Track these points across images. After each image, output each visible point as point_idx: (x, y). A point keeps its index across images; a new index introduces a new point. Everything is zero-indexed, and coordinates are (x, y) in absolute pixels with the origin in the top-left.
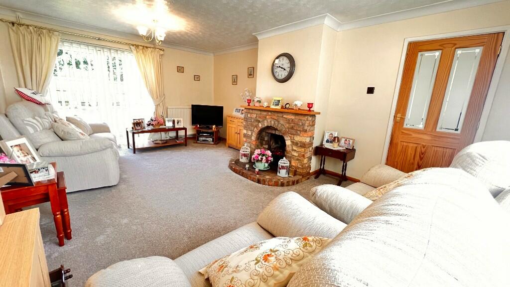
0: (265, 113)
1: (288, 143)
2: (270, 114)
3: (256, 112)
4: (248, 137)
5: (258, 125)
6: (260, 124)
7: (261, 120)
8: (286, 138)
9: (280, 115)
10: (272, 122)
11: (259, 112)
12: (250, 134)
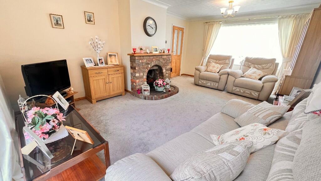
0: (152, 57)
1: (164, 71)
2: (155, 57)
3: (146, 58)
4: (141, 77)
5: (148, 66)
6: (149, 65)
7: (149, 62)
8: (163, 69)
9: (161, 57)
10: (157, 62)
11: (148, 57)
12: (142, 75)
